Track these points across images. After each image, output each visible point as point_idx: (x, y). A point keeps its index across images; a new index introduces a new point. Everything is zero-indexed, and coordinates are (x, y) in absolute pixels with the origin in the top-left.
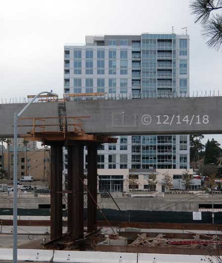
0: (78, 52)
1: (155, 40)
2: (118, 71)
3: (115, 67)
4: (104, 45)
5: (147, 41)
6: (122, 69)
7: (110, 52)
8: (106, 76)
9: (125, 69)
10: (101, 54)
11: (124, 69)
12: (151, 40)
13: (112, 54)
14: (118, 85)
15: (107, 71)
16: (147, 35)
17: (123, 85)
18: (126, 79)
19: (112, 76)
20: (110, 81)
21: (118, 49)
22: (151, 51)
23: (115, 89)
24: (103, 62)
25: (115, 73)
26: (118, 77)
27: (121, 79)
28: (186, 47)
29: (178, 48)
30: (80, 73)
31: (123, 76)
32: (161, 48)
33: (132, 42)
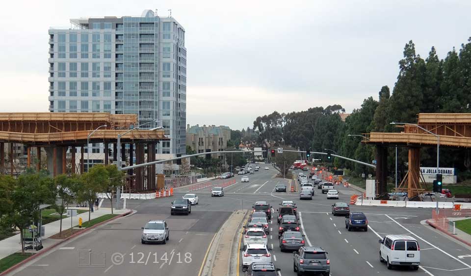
0: (62, 35)
1: (137, 24)
2: (102, 55)
3: (99, 50)
4: (89, 29)
5: (129, 25)
6: (106, 53)
7: (94, 36)
8: (90, 60)
9: (109, 52)
10: (85, 37)
11: (107, 53)
12: (133, 24)
13: (96, 37)
14: (102, 69)
15: (90, 55)
16: (130, 18)
17: (107, 69)
18: (110, 63)
19: (95, 60)
20: (94, 65)
21: (102, 32)
22: (133, 35)
23: (99, 73)
24: (87, 46)
25: (99, 57)
26: (102, 61)
27: (105, 63)
28: (169, 30)
29: (162, 31)
30: (64, 57)
31: (107, 60)
32: (143, 31)
33: (117, 25)
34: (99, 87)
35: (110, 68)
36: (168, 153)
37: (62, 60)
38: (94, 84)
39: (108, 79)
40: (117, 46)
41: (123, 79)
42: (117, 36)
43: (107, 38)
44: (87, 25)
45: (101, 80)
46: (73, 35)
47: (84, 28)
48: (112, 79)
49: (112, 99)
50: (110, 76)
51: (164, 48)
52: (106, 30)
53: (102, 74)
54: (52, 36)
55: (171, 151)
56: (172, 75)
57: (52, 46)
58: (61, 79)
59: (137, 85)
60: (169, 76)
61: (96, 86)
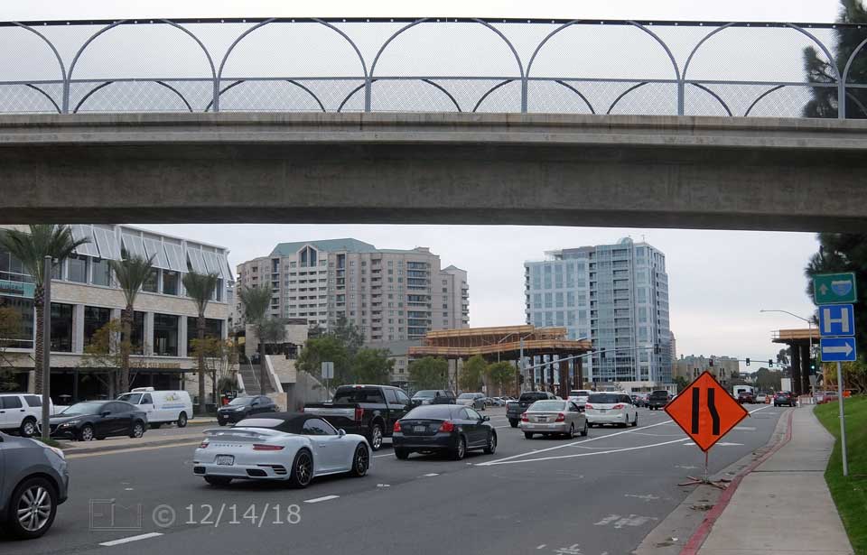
0: (537, 266)
1: (610, 252)
2: (576, 284)
3: (573, 280)
4: (563, 259)
5: (602, 253)
6: (580, 281)
7: (568, 266)
8: (565, 290)
9: (584, 281)
10: (559, 268)
11: (582, 281)
12: (606, 251)
13: (570, 267)
14: (577, 298)
15: (565, 285)
16: (602, 246)
17: (582, 297)
18: (585, 291)
19: (569, 290)
20: (569, 294)
21: (576, 261)
22: (606, 262)
23: (574, 302)
24: (561, 276)
25: (573, 286)
26: (576, 290)
27: (579, 292)
28: (643, 254)
29: (635, 256)
30: (540, 288)
31: (581, 289)
32: (616, 259)
33: (591, 254)
34: (574, 317)
35: (584, 297)
36: (647, 380)
37: (538, 292)
38: (569, 313)
39: (583, 308)
40: (591, 274)
41: (597, 307)
42: (591, 265)
43: (581, 266)
44: (561, 256)
45: (576, 308)
46: (548, 267)
47: (559, 259)
48: (588, 308)
49: (588, 327)
50: (584, 305)
51: (638, 274)
52: (580, 260)
53: (577, 304)
54: (528, 269)
55: (650, 379)
56: (647, 300)
57: (528, 278)
58: (537, 310)
59: (611, 312)
60: (645, 302)
61: (571, 316)
